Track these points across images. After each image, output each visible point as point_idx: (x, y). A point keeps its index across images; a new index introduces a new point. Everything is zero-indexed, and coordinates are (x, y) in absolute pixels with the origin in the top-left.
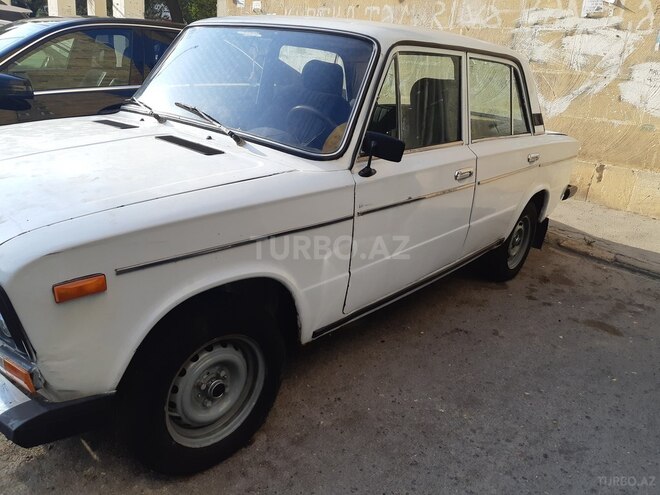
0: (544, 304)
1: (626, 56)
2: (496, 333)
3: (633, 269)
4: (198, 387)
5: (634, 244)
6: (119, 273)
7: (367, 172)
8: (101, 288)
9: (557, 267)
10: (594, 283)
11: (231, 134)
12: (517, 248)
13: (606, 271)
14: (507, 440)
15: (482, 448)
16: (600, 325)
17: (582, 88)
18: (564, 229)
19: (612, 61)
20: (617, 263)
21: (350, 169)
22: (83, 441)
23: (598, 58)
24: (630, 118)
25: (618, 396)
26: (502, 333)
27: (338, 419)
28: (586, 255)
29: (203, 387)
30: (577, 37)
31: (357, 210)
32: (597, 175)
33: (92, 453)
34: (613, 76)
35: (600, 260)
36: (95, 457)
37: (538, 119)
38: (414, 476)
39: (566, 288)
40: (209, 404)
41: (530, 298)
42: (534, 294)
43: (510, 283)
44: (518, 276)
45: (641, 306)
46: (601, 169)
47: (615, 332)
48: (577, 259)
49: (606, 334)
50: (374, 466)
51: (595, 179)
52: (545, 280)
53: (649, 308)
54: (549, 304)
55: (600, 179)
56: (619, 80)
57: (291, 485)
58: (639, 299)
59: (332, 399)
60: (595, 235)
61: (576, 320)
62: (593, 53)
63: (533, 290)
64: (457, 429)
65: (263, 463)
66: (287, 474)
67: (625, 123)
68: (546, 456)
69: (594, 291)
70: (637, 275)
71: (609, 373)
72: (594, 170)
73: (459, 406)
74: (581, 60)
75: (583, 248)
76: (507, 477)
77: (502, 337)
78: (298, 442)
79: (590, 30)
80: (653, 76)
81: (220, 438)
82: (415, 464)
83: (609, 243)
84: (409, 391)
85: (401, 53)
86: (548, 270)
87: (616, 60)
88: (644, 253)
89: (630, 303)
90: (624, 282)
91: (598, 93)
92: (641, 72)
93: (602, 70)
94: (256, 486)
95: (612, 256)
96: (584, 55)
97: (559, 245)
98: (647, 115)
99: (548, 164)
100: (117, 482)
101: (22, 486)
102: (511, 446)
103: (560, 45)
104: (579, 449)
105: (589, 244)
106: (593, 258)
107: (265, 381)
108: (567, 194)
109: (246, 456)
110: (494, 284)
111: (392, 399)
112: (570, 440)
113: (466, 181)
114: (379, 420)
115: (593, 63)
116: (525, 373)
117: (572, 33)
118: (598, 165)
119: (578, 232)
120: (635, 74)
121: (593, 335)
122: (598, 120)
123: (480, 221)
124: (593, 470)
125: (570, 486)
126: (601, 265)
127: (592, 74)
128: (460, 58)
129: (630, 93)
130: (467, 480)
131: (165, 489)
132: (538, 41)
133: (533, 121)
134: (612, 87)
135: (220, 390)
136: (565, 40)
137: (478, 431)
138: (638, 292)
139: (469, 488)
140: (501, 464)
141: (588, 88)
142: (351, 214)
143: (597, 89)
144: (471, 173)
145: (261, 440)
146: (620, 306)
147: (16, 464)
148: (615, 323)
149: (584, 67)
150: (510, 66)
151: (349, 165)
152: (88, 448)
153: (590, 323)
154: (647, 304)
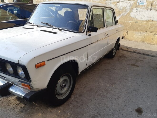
0: (122, 62)
1: (131, 6)
2: (114, 69)
3: (138, 53)
4: (61, 86)
5: (136, 48)
6: (47, 61)
7: (90, 35)
8: (45, 64)
9: (122, 54)
10: (131, 57)
11: (58, 29)
12: (114, 50)
13: (132, 54)
14: (123, 90)
15: (119, 92)
16: (134, 65)
17: (122, 14)
18: (122, 46)
19: (128, 8)
20: (134, 52)
21: (86, 35)
22: (33, 102)
23: (125, 7)
24: (133, 21)
25: (142, 79)
26: (115, 69)
27: (87, 90)
28: (128, 51)
29: (62, 86)
30: (120, 3)
31: (89, 44)
32: (127, 33)
33: (36, 104)
34: (128, 11)
35: (131, 52)
36: (37, 105)
37: (117, 22)
38: (107, 99)
39: (125, 58)
40: (63, 89)
41: (119, 61)
42: (119, 60)
43: (113, 58)
44: (115, 57)
45: (141, 60)
46: (127, 32)
47: (137, 66)
48: (126, 52)
49: (136, 67)
50: (98, 98)
51: (126, 34)
52: (120, 57)
53: (143, 61)
54: (123, 62)
55: (127, 34)
56: (130, 12)
57: (82, 104)
58: (140, 59)
59: (85, 86)
60: (128, 46)
61: (129, 65)
62: (124, 6)
63: (119, 59)
64: (112, 89)
65: (75, 101)
66: (81, 103)
67: (132, 22)
68: (131, 92)
69: (131, 58)
70: (138, 54)
71: (139, 74)
72: (126, 32)
73: (111, 84)
74: (121, 8)
75: (127, 49)
76: (125, 97)
77: (115, 70)
78: (81, 96)
79: (123, 1)
80: (137, 11)
81: (65, 97)
82: (106, 97)
83: (132, 48)
84: (100, 83)
85: (93, 8)
86: (121, 55)
87: (129, 8)
88: (139, 49)
89: (139, 60)
90: (136, 56)
91: (126, 15)
92: (134, 10)
93: (126, 10)
94: (75, 106)
95: (133, 51)
96: (122, 7)
97: (122, 49)
98: (136, 19)
99: (120, 31)
100: (44, 109)
101: (22, 114)
102: (124, 91)
103: (116, 5)
104: (137, 90)
105: (128, 48)
106: (129, 51)
107: (73, 83)
108: (123, 38)
109: (70, 100)
110: (110, 59)
111: (97, 85)
112: (135, 88)
113: (107, 36)
114: (96, 89)
115: (124, 9)
116: (122, 76)
117: (119, 2)
118: (127, 31)
119: (125, 46)
120: (133, 11)
121: (133, 67)
122: (126, 21)
123: (109, 45)
124: (141, 93)
125: (138, 97)
126: (131, 53)
127: (124, 11)
128: (103, 9)
129: (132, 15)
130: (118, 99)
131: (55, 109)
132: (111, 4)
133: (116, 22)
134: (128, 14)
135: (65, 86)
136: (117, 4)
137: (117, 89)
138: (140, 57)
139: (118, 100)
140: (123, 95)
141: (123, 14)
142: (87, 45)
143: (125, 14)
144: (107, 34)
145: (73, 96)
146: (137, 61)
147: (19, 109)
148: (136, 64)
149: (122, 9)
150: (112, 10)
151: (86, 34)
152: (34, 103)
153: (132, 65)
154: (142, 60)
